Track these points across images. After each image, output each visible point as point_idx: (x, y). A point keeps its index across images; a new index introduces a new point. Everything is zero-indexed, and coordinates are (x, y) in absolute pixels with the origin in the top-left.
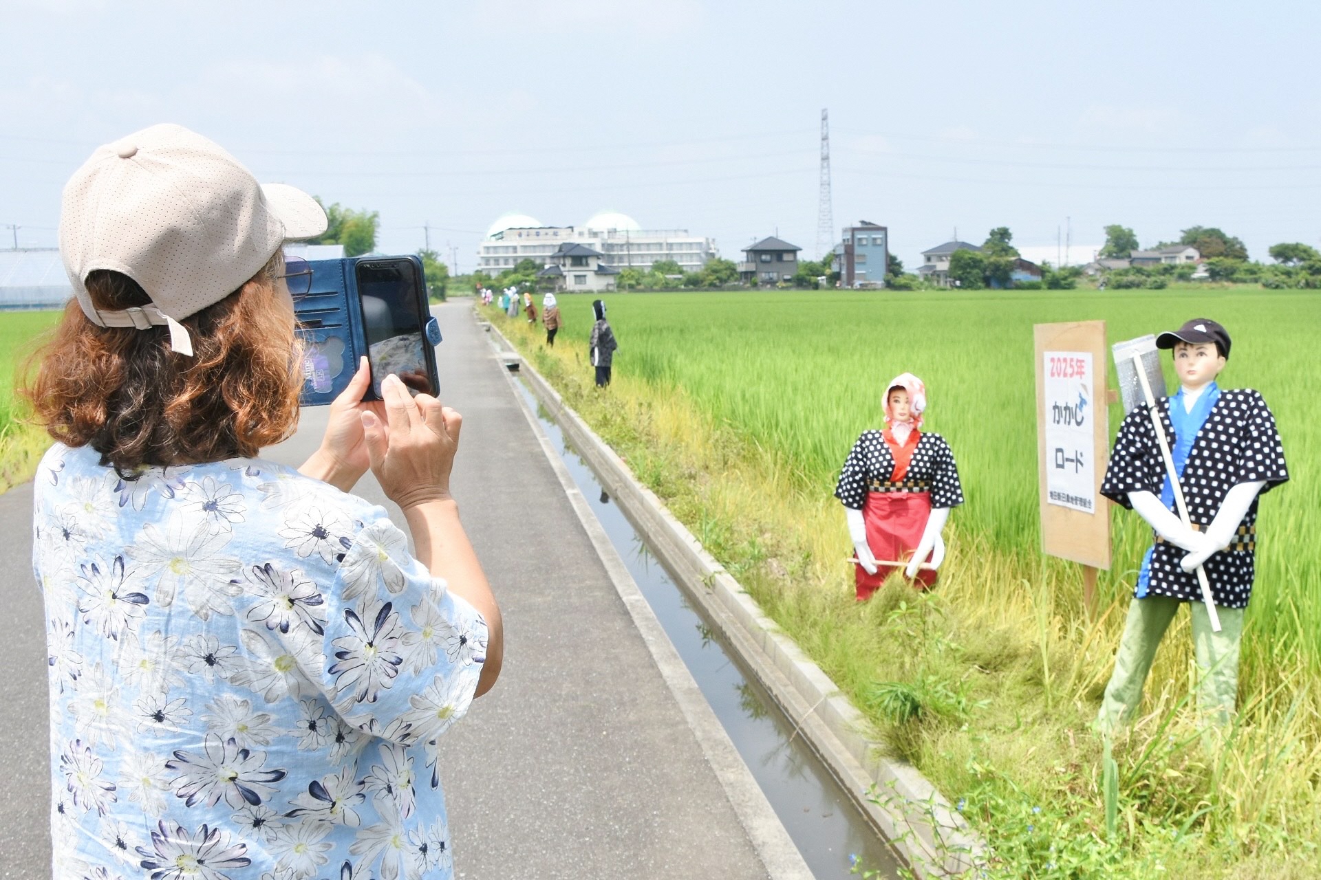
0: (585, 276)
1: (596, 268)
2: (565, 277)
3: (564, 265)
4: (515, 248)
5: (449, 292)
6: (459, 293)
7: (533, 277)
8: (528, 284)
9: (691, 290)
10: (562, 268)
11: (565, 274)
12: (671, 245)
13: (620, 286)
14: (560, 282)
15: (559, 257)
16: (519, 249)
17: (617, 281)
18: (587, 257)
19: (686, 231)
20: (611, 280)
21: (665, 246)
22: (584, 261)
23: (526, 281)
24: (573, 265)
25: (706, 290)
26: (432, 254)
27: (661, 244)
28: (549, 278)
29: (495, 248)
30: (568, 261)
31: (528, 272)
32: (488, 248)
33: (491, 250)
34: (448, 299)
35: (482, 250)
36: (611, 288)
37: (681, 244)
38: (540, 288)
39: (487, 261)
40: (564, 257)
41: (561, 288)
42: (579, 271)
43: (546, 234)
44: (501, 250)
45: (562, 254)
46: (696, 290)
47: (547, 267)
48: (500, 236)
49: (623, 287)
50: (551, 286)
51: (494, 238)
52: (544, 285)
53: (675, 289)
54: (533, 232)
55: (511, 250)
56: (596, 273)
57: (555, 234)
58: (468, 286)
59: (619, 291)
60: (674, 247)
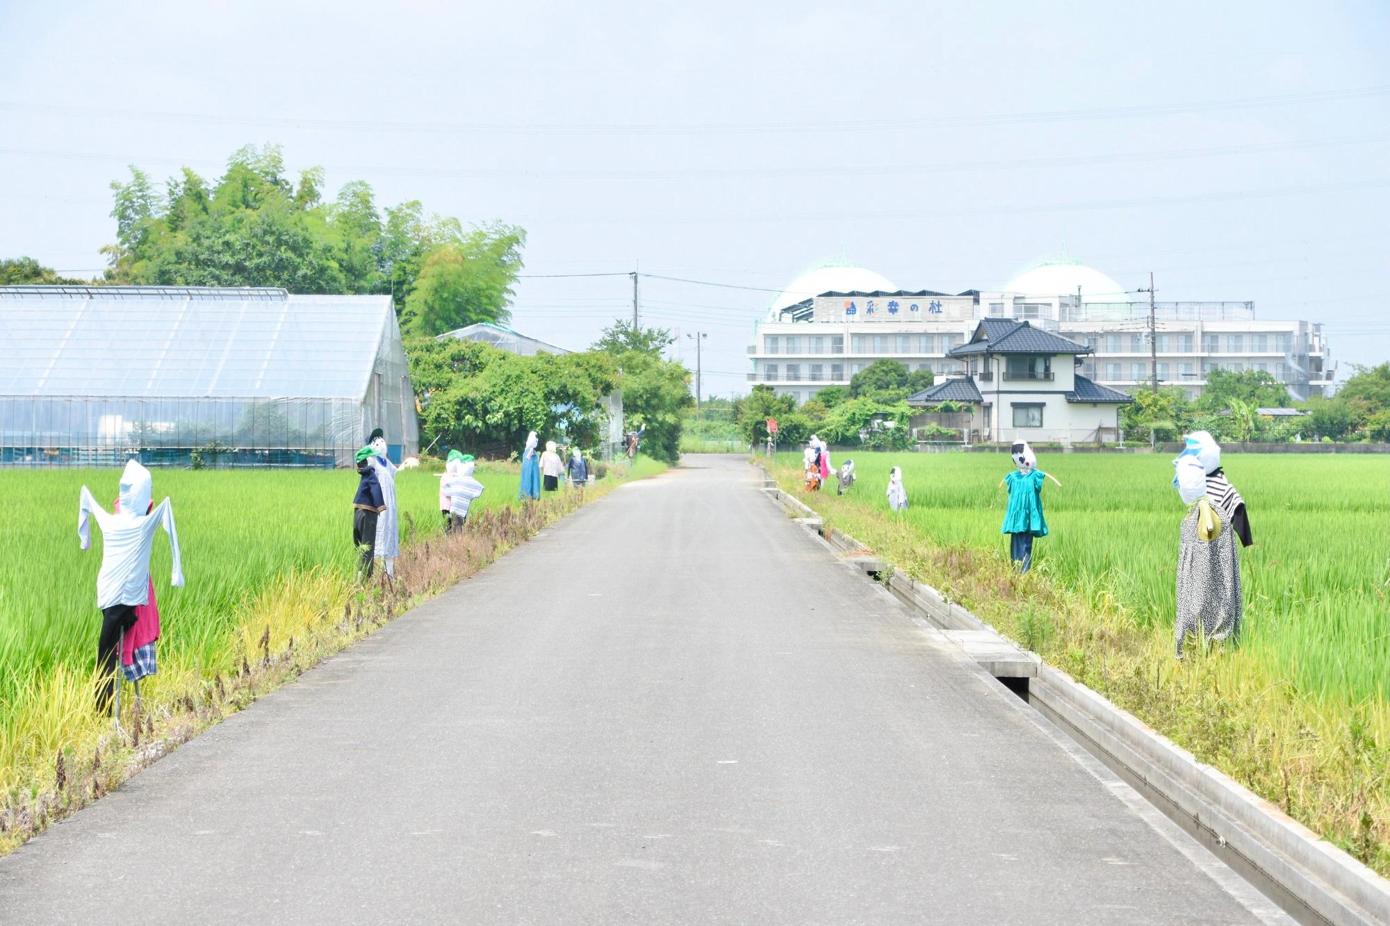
0: (1041, 406)
1: (1070, 387)
2: (988, 408)
3: (987, 377)
4: (838, 340)
5: (685, 441)
6: (711, 444)
7: (903, 407)
8: (891, 424)
9: (1325, 449)
10: (981, 385)
11: (987, 399)
12: (1215, 336)
13: (1133, 435)
14: (976, 420)
15: (974, 356)
16: (847, 342)
17: (1124, 421)
18: (1047, 356)
19: (1249, 305)
20: (1109, 418)
21: (1198, 339)
22: (1040, 368)
23: (885, 416)
24: (1010, 377)
25: (1367, 450)
26: (650, 336)
27: (1188, 335)
28: (947, 409)
29: (790, 337)
30: (999, 367)
31: (891, 393)
32: (774, 338)
33: (782, 344)
34: (684, 459)
35: (759, 343)
36: (1108, 439)
37: (1238, 335)
38: (921, 435)
39: (772, 368)
40: (988, 355)
41: (975, 434)
42: (1027, 391)
43: (914, 307)
44: (804, 343)
45: (982, 347)
46: (1339, 450)
47: (939, 380)
48: (803, 311)
49: (1142, 438)
50: (952, 431)
51: (788, 317)
52: (932, 427)
53: (1281, 445)
54: (883, 302)
55: (828, 344)
56: (1071, 398)
57: (936, 308)
58: (738, 428)
59: (1131, 448)
60: (1222, 342)
